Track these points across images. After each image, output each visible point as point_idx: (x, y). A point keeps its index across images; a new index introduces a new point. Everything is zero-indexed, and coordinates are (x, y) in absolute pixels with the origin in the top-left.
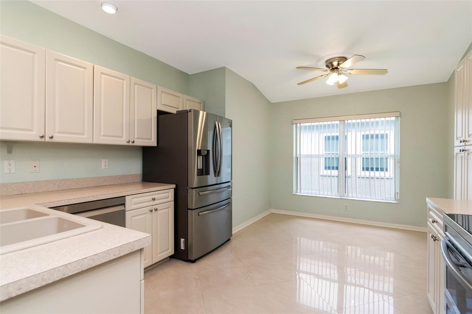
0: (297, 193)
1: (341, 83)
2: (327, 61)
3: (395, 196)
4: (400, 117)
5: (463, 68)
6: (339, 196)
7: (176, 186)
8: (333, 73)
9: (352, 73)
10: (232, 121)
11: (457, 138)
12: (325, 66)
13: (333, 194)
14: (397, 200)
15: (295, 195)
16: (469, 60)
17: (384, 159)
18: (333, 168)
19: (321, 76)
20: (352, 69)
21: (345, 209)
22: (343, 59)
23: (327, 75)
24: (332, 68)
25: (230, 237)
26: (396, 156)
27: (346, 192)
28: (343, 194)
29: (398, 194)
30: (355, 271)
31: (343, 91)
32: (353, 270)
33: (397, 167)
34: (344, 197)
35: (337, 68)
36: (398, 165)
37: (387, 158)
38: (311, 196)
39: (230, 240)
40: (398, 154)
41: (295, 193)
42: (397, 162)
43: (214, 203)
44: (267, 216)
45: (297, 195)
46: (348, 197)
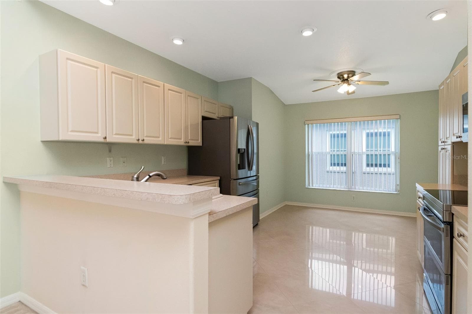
0: (309, 186)
1: (350, 92)
2: (338, 73)
3: (396, 187)
4: (400, 119)
5: (450, 81)
6: (347, 189)
7: (220, 178)
8: (344, 83)
9: (359, 84)
10: (258, 123)
11: (440, 140)
12: (337, 78)
13: (342, 187)
14: (398, 190)
15: (307, 188)
16: (454, 76)
17: (387, 156)
18: (342, 165)
19: (334, 85)
20: (360, 81)
21: (353, 200)
22: (352, 72)
23: (339, 85)
24: (343, 80)
25: (258, 222)
26: (397, 153)
27: (354, 185)
28: (351, 187)
29: (398, 186)
30: (362, 262)
31: (351, 97)
32: (359, 262)
33: (397, 162)
34: (351, 189)
35: (347, 80)
36: (398, 161)
37: (389, 155)
38: (322, 189)
39: (258, 225)
40: (398, 151)
41: (307, 186)
42: (398, 158)
43: (245, 193)
44: (283, 207)
45: (309, 188)
46: (355, 189)
